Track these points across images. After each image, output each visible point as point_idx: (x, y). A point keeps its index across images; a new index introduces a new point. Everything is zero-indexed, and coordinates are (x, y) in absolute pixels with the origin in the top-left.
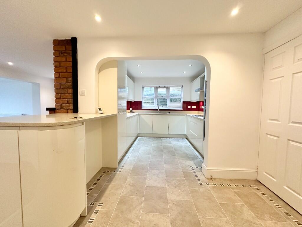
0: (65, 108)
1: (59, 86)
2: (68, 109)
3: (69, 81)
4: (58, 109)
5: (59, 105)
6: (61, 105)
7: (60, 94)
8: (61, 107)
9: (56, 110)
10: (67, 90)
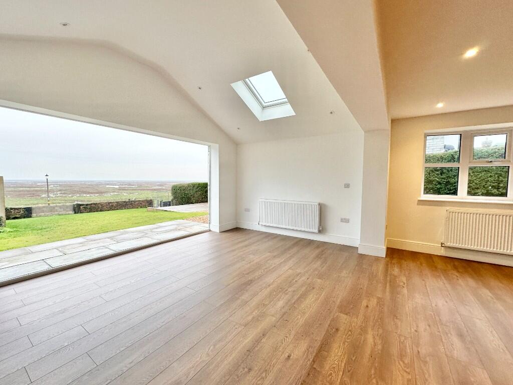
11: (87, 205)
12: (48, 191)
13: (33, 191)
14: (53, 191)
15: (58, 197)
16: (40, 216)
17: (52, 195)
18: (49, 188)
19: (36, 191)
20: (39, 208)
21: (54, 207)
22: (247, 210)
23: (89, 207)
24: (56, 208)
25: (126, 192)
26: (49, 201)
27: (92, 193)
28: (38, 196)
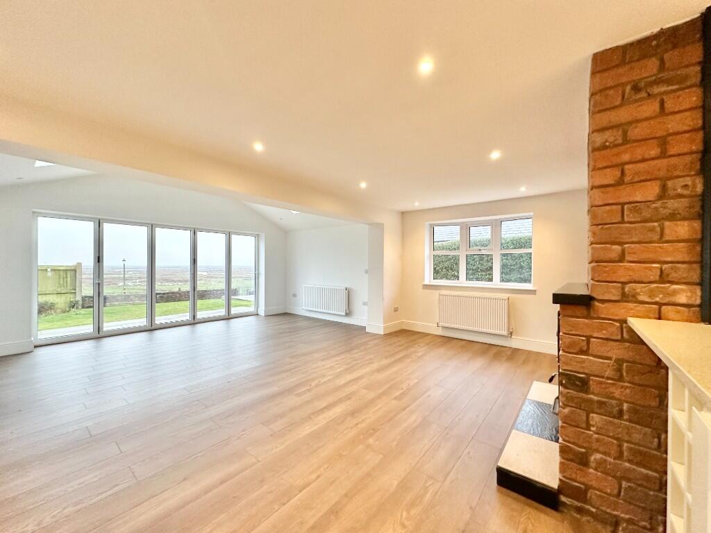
0: (642, 298)
1: (620, 215)
2: (660, 305)
3: (679, 190)
4: (603, 301)
5: (614, 287)
6: (623, 289)
7: (620, 244)
8: (624, 294)
9: (597, 304)
10: (658, 229)
11: (164, 294)
12: (125, 279)
13: (110, 278)
14: (130, 279)
15: (136, 286)
16: (114, 305)
17: (130, 284)
18: (126, 276)
19: (113, 278)
20: (114, 297)
21: (129, 296)
22: (295, 295)
23: (165, 296)
24: (131, 297)
25: (215, 280)
26: (124, 289)
27: (175, 281)
28: (115, 284)
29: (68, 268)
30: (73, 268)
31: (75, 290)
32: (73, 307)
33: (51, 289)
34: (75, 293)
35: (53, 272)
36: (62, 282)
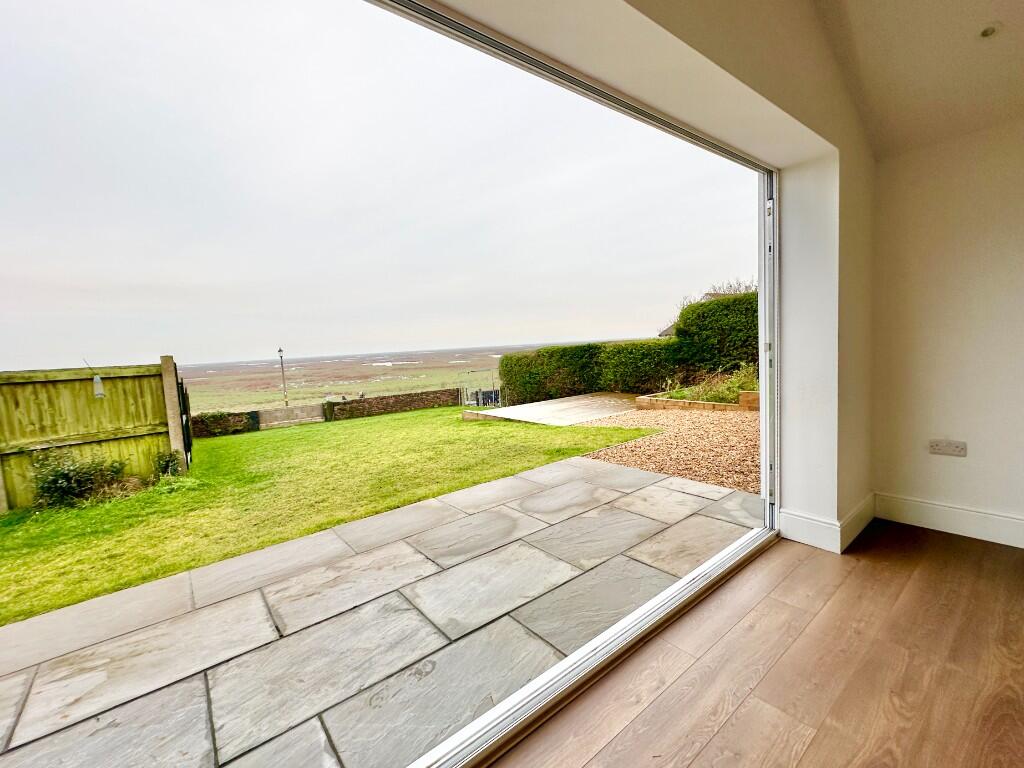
12: (284, 379)
14: (292, 378)
16: (272, 428)
20: (271, 412)
26: (286, 396)
27: (351, 378)
29: (142, 372)
30: (154, 371)
31: (166, 425)
32: (165, 470)
33: (110, 427)
34: (167, 433)
35: (109, 384)
36: (132, 409)
